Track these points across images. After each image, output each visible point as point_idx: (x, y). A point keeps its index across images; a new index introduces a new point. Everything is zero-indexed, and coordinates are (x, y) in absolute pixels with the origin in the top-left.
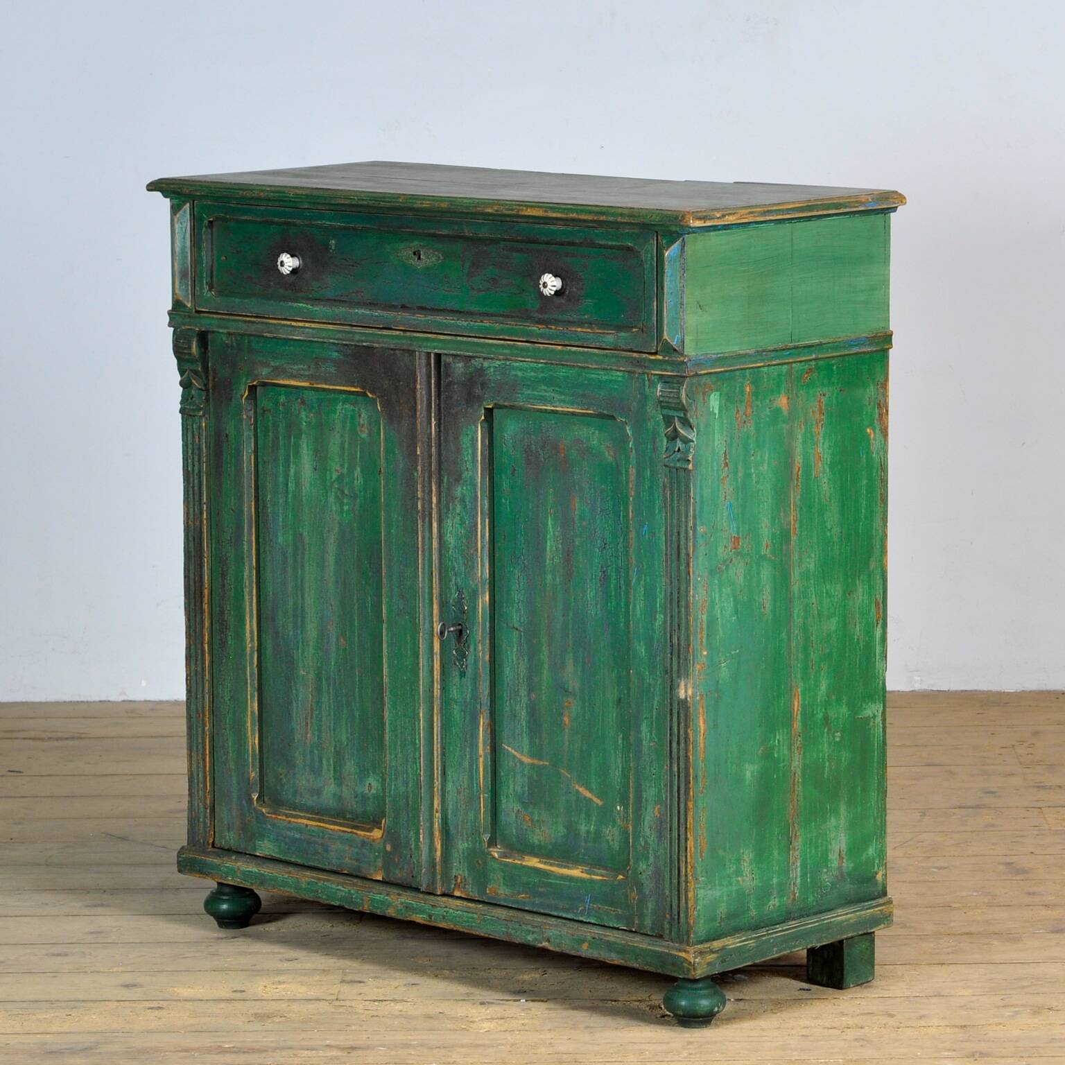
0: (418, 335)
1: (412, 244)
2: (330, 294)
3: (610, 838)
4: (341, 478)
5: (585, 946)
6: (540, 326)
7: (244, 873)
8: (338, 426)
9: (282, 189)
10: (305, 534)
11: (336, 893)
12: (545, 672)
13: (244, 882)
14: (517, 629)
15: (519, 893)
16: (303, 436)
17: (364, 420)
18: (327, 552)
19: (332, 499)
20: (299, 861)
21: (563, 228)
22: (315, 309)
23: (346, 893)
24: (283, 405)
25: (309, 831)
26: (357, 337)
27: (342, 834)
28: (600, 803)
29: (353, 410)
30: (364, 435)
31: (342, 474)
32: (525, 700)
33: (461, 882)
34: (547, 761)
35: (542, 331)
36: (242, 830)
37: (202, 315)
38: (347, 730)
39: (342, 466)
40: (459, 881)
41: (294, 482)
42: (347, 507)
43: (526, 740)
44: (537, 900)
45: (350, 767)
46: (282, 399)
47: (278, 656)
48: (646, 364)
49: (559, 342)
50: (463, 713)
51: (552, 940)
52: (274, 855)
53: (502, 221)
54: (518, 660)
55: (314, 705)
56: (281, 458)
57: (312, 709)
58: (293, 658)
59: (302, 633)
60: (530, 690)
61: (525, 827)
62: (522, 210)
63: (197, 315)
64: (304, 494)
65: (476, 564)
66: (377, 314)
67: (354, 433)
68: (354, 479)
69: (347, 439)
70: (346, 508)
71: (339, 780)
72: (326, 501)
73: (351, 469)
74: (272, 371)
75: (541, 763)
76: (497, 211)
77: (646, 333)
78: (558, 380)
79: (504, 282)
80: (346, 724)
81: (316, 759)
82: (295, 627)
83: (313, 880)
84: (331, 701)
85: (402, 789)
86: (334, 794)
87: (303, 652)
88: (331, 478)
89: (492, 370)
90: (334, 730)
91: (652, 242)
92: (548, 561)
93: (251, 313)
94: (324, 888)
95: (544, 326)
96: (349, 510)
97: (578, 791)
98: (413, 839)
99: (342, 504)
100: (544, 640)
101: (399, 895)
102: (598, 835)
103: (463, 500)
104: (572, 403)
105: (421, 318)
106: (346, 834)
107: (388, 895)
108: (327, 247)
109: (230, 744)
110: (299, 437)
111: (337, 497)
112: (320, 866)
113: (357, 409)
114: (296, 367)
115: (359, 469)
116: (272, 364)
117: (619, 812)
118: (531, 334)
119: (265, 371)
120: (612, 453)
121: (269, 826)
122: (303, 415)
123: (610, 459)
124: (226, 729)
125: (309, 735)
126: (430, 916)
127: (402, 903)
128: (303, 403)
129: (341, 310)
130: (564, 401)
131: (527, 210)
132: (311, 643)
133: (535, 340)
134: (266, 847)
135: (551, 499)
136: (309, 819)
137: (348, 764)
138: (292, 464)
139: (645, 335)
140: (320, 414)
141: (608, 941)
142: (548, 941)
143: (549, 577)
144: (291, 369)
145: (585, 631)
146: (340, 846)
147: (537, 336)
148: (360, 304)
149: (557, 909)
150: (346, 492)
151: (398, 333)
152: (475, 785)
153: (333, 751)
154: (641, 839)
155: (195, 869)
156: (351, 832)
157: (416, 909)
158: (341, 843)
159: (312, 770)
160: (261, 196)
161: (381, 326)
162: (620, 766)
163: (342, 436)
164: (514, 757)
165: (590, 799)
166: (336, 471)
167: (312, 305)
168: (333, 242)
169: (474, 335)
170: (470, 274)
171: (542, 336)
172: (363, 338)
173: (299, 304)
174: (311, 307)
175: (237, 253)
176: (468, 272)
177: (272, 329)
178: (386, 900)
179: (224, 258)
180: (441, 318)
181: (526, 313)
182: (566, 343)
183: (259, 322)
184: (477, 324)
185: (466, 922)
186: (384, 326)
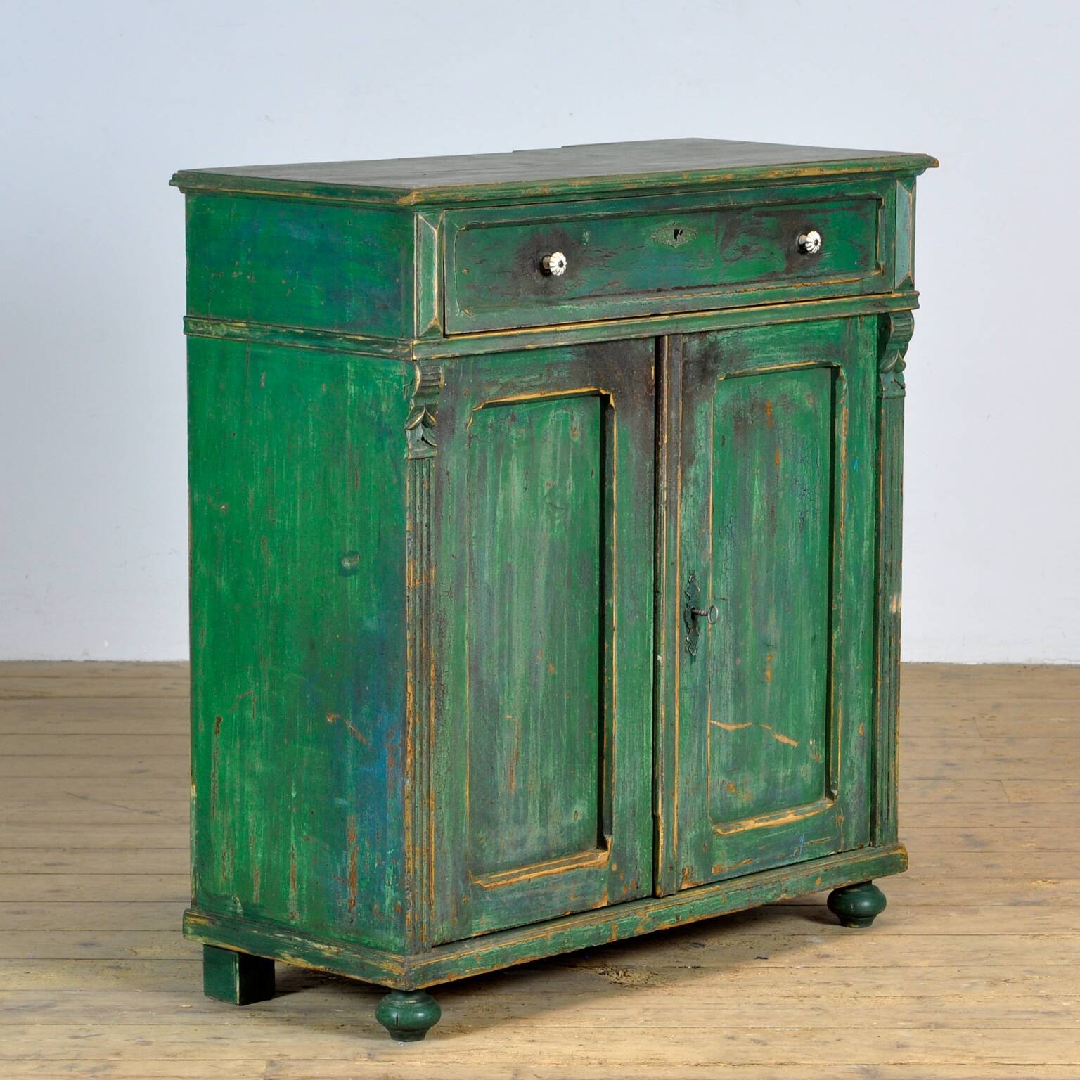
0: (687, 316)
1: (667, 224)
2: (584, 290)
3: (803, 775)
4: (552, 492)
5: (819, 882)
6: (797, 285)
8: (550, 437)
9: (567, 182)
10: (514, 563)
11: (584, 935)
12: (750, 633)
13: (484, 968)
14: (724, 599)
15: (742, 860)
16: (514, 456)
17: (576, 424)
18: (538, 577)
19: (543, 517)
20: (521, 923)
21: (818, 185)
22: (581, 308)
23: (594, 930)
24: (492, 426)
25: (532, 885)
26: (623, 331)
27: (567, 873)
28: (795, 744)
29: (566, 415)
30: (577, 439)
31: (554, 486)
32: (730, 668)
33: (688, 873)
34: (750, 722)
35: (799, 289)
36: (457, 916)
37: (453, 338)
38: (554, 762)
39: (554, 478)
40: (686, 872)
41: (502, 509)
42: (559, 520)
43: (731, 706)
44: (757, 861)
45: (557, 801)
46: (491, 420)
47: (481, 708)
49: (813, 297)
50: (693, 699)
51: (791, 889)
52: (492, 928)
53: (763, 187)
54: (724, 630)
55: (520, 748)
56: (489, 485)
57: (518, 754)
58: (498, 705)
59: (508, 674)
60: (736, 656)
61: (729, 796)
62: (800, 171)
64: (513, 519)
65: (707, 543)
66: (645, 302)
67: (566, 440)
68: (566, 489)
69: (559, 448)
70: (557, 522)
71: (545, 819)
72: (537, 522)
73: (563, 479)
74: (501, 389)
75: (745, 725)
76: (778, 175)
77: (886, 274)
78: (784, 338)
79: (754, 248)
80: (554, 756)
81: (521, 806)
82: (501, 670)
83: (559, 932)
84: (539, 737)
85: (629, 800)
86: (540, 837)
87: (509, 694)
88: (543, 494)
89: (725, 341)
90: (541, 768)
91: (891, 187)
92: (754, 522)
93: (510, 325)
94: (571, 936)
95: (801, 284)
96: (560, 524)
97: (777, 740)
98: (638, 848)
99: (553, 519)
100: (749, 601)
101: (646, 908)
102: (794, 776)
103: (696, 481)
104: (796, 358)
105: (688, 297)
106: (572, 872)
107: (635, 914)
108: (580, 241)
109: (446, 824)
110: (508, 458)
111: (548, 513)
112: (544, 918)
113: (569, 413)
114: (527, 379)
115: (571, 477)
116: (501, 381)
117: (811, 747)
118: (790, 294)
119: (493, 391)
120: (811, 401)
121: (488, 898)
122: (513, 434)
123: (810, 406)
124: (440, 808)
125: (514, 784)
126: (677, 917)
127: (650, 916)
128: (514, 419)
129: (607, 305)
130: (789, 358)
131: (804, 171)
132: (519, 682)
133: (794, 300)
134: (484, 923)
135: (758, 458)
136: (528, 872)
137: (554, 799)
138: (500, 489)
139: (884, 276)
140: (531, 427)
142: (786, 891)
143: (755, 537)
144: (521, 382)
145: (786, 581)
146: (564, 887)
147: (794, 295)
148: (627, 294)
149: (775, 861)
150: (558, 505)
151: (667, 317)
152: (703, 768)
153: (539, 790)
154: (848, 761)
155: (429, 977)
156: (577, 867)
157: (663, 916)
158: (566, 883)
159: (517, 822)
160: (545, 193)
161: (649, 314)
162: (814, 702)
163: (554, 445)
164: (720, 728)
165: (788, 744)
166: (549, 484)
167: (578, 305)
168: (587, 234)
170: (724, 246)
171: (799, 294)
172: (630, 331)
173: (564, 307)
174: (577, 307)
175: (481, 262)
176: (722, 244)
177: (533, 339)
178: (635, 919)
179: (466, 271)
180: (706, 294)
181: (773, 276)
182: (821, 297)
183: (522, 335)
184: (741, 293)
185: (711, 907)
186: (653, 313)
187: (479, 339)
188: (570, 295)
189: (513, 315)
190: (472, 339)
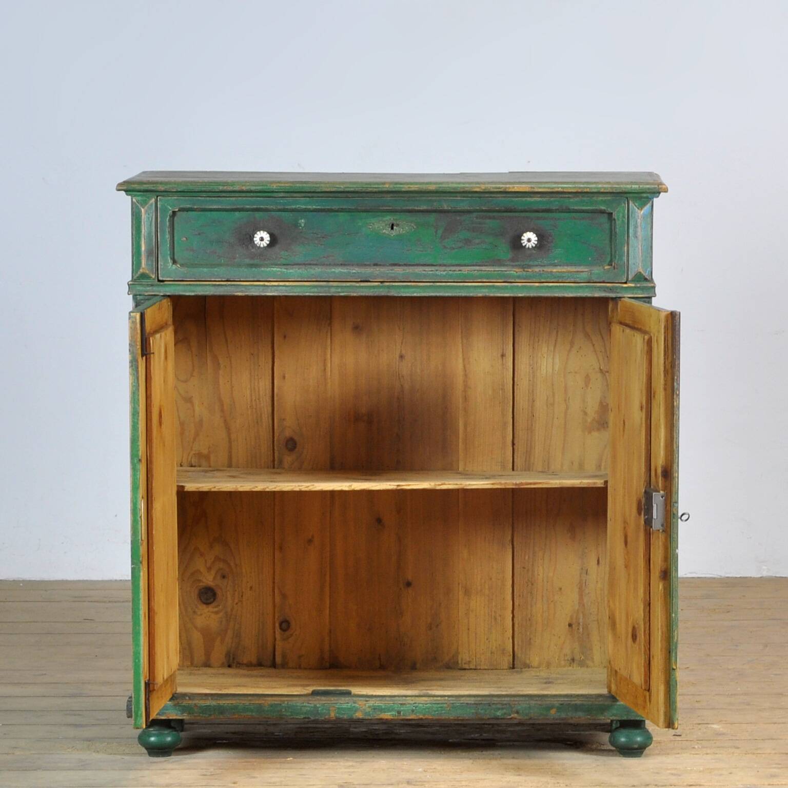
0: (396, 284)
1: (385, 219)
2: (297, 259)
5: (553, 712)
6: (517, 270)
7: (201, 707)
11: (301, 709)
21: (539, 199)
22: (290, 271)
23: (312, 707)
26: (333, 290)
35: (519, 273)
37: (166, 283)
48: (618, 291)
49: (535, 280)
51: (521, 712)
53: (480, 197)
62: (509, 187)
63: (158, 283)
66: (354, 271)
76: (484, 189)
77: (617, 269)
79: (477, 241)
91: (623, 205)
93: (220, 278)
94: (288, 707)
95: (521, 270)
101: (367, 701)
105: (399, 270)
107: (354, 703)
108: (296, 225)
118: (510, 276)
126: (399, 712)
127: (369, 707)
129: (317, 270)
131: (513, 188)
133: (514, 281)
139: (616, 270)
141: (576, 704)
142: (517, 712)
147: (514, 277)
148: (336, 265)
151: (376, 284)
157: (385, 709)
160: (243, 190)
161: (359, 280)
168: (303, 221)
169: (452, 281)
170: (443, 238)
171: (519, 277)
172: (339, 290)
173: (272, 269)
174: (285, 270)
175: (199, 234)
176: (442, 236)
177: (243, 289)
178: (354, 706)
179: (185, 239)
180: (419, 270)
181: (498, 262)
182: (543, 281)
183: (229, 285)
184: (456, 272)
185: (435, 711)
186: (362, 280)
187: (190, 285)
188: (284, 262)
189: (222, 272)
190: (184, 285)
